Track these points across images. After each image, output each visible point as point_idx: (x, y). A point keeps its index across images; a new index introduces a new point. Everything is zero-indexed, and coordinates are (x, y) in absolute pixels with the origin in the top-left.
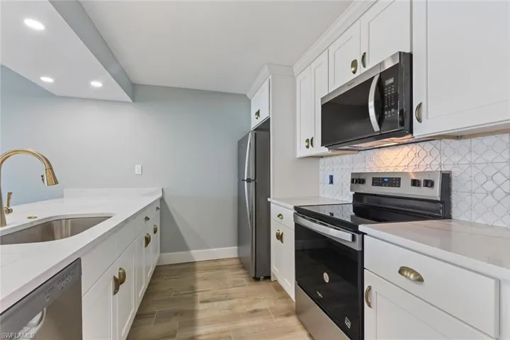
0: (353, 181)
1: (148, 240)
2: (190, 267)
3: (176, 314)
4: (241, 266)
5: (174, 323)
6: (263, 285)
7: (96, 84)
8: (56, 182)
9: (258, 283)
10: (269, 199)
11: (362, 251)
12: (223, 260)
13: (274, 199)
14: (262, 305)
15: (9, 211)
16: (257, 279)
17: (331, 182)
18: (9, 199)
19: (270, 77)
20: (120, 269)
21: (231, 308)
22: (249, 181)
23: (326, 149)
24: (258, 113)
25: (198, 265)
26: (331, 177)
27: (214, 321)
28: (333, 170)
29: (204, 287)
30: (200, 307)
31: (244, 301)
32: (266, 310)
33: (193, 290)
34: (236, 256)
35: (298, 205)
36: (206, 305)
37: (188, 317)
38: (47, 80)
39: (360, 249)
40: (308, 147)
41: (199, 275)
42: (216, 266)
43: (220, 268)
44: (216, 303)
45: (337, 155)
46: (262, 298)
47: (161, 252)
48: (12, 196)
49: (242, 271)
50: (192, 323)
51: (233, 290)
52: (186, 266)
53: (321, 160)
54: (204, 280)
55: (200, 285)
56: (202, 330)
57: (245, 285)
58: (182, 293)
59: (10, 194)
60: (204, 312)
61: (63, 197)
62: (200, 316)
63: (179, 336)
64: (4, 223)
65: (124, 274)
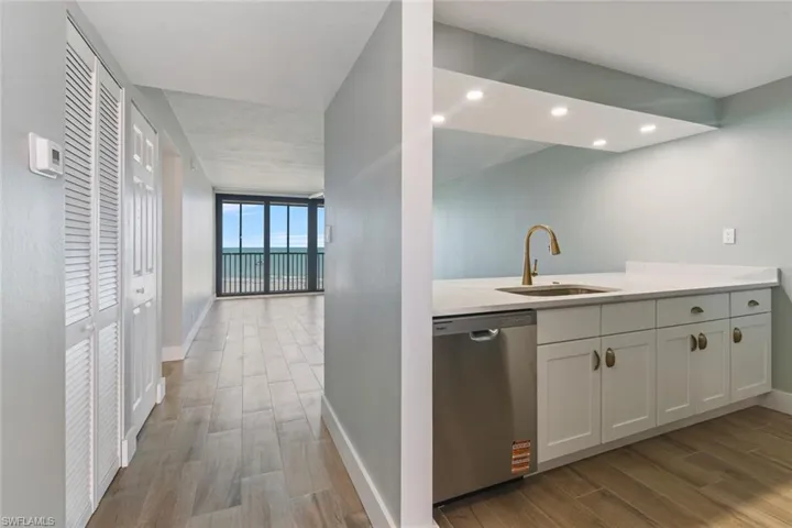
8: (558, 252)
15: (535, 274)
18: (534, 266)
20: (609, 349)
38: (599, 143)
59: (536, 261)
63: (704, 490)
64: (530, 282)
65: (613, 358)
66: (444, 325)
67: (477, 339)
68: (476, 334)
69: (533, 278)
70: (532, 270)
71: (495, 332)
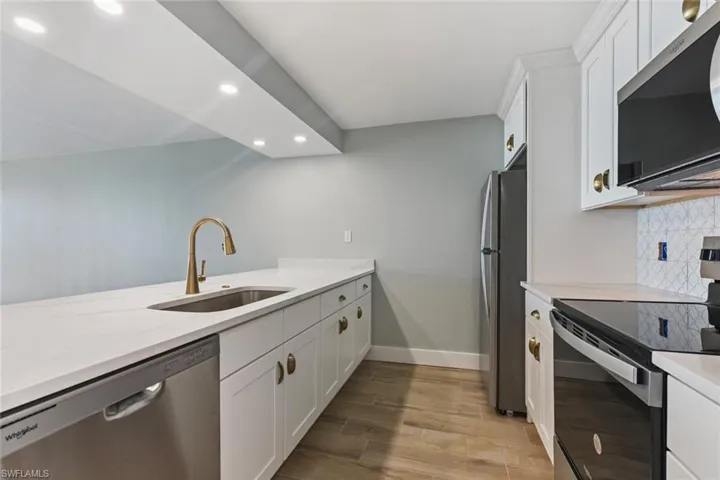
0: (705, 255)
1: (343, 326)
2: (406, 370)
3: (369, 428)
4: (481, 385)
5: (364, 440)
6: (510, 425)
7: (300, 139)
8: (234, 251)
9: (501, 419)
10: (522, 284)
11: (664, 410)
12: (456, 370)
13: (532, 284)
14: (498, 456)
15: (203, 279)
16: (501, 412)
17: (663, 256)
18: (203, 267)
19: (527, 77)
20: (290, 355)
21: (445, 445)
22: (487, 251)
23: (633, 192)
24: (511, 142)
25: (418, 370)
26: (663, 246)
27: (415, 456)
28: (667, 231)
29: (417, 403)
30: (403, 429)
31: (469, 441)
32: (502, 466)
33: (400, 402)
34: (478, 369)
35: (559, 296)
36: (411, 430)
37: (383, 439)
38: (259, 143)
39: (658, 404)
40: (599, 189)
41: (415, 384)
42: (443, 376)
43: (447, 381)
44: (424, 431)
45: (675, 201)
46: (500, 444)
47: (373, 343)
48: (206, 265)
49: (480, 394)
50: (384, 448)
51: (455, 419)
52: (403, 368)
53: (641, 212)
54: (420, 393)
55: (412, 399)
56: (394, 463)
57: (478, 417)
58: (386, 402)
59: (204, 262)
60: (405, 437)
61: (275, 266)
62: (399, 442)
63: (363, 459)
64: (196, 290)
65: (294, 362)
66: (29, 422)
67: (119, 416)
68: (117, 407)
69: (200, 284)
70: (199, 273)
71: (154, 388)
